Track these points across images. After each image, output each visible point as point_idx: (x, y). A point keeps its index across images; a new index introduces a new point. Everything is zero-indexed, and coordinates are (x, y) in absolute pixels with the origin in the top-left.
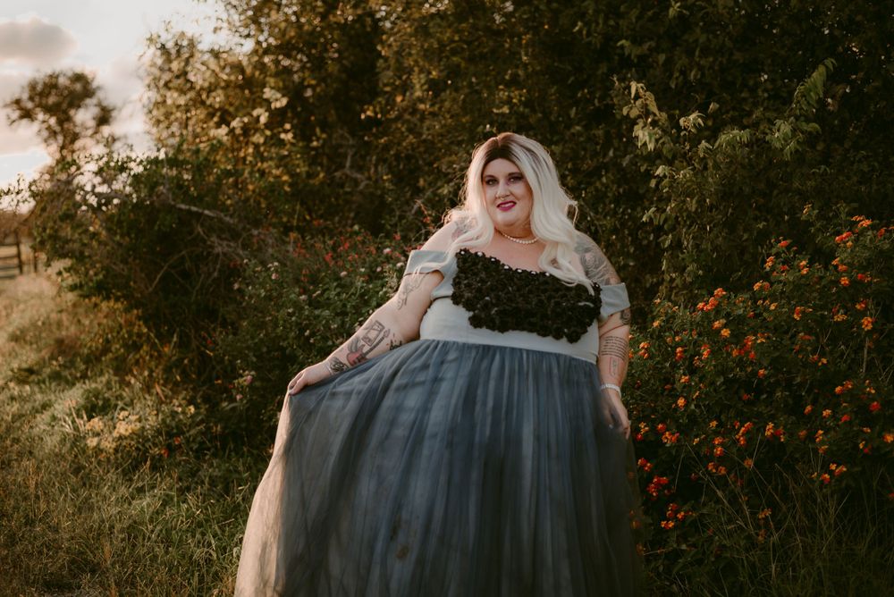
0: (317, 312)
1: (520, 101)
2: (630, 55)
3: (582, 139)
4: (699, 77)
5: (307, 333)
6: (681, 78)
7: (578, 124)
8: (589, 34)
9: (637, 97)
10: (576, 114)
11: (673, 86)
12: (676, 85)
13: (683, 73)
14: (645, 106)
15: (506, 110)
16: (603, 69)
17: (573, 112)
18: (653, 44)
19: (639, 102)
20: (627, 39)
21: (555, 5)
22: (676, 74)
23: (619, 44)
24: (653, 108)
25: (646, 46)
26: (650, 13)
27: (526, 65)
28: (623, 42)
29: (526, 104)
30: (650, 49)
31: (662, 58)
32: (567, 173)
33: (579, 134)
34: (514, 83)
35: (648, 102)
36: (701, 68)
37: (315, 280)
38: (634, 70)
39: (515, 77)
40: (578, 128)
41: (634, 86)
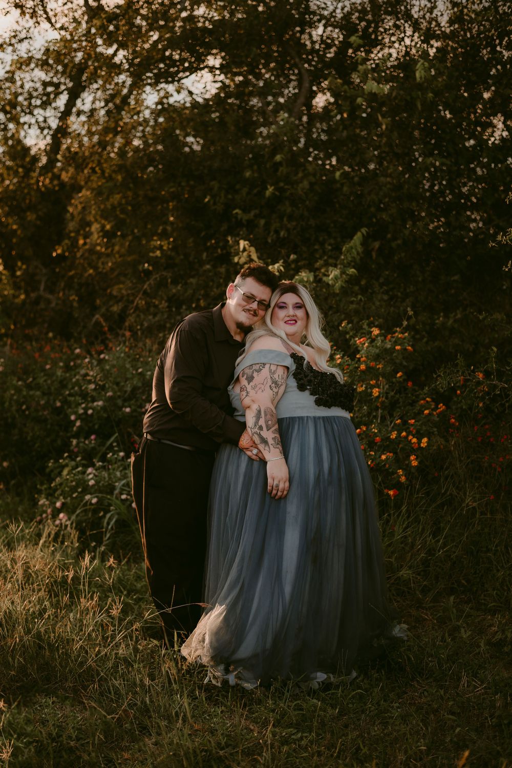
0: (31, 393)
1: (168, 247)
2: (241, 219)
3: (211, 274)
4: (286, 235)
5: (24, 407)
6: (275, 236)
7: (208, 264)
8: (215, 204)
9: (245, 250)
10: (207, 256)
11: (270, 241)
12: (272, 240)
13: (277, 232)
14: (249, 256)
15: (158, 253)
16: (224, 227)
17: (205, 255)
18: (257, 211)
19: (245, 254)
20: (240, 209)
21: (192, 183)
22: (272, 233)
23: (235, 212)
24: (254, 256)
25: (252, 213)
26: (255, 191)
27: (172, 223)
28: (237, 211)
29: (172, 250)
30: (255, 216)
31: (262, 222)
32: (201, 297)
33: (209, 271)
34: (164, 235)
35: (251, 254)
36: (288, 230)
37: (26, 372)
38: (244, 229)
39: (165, 230)
40: (208, 267)
41: (242, 244)
